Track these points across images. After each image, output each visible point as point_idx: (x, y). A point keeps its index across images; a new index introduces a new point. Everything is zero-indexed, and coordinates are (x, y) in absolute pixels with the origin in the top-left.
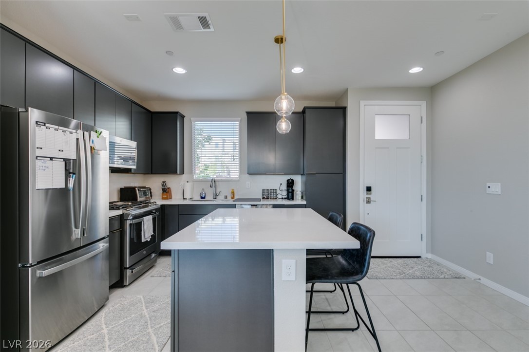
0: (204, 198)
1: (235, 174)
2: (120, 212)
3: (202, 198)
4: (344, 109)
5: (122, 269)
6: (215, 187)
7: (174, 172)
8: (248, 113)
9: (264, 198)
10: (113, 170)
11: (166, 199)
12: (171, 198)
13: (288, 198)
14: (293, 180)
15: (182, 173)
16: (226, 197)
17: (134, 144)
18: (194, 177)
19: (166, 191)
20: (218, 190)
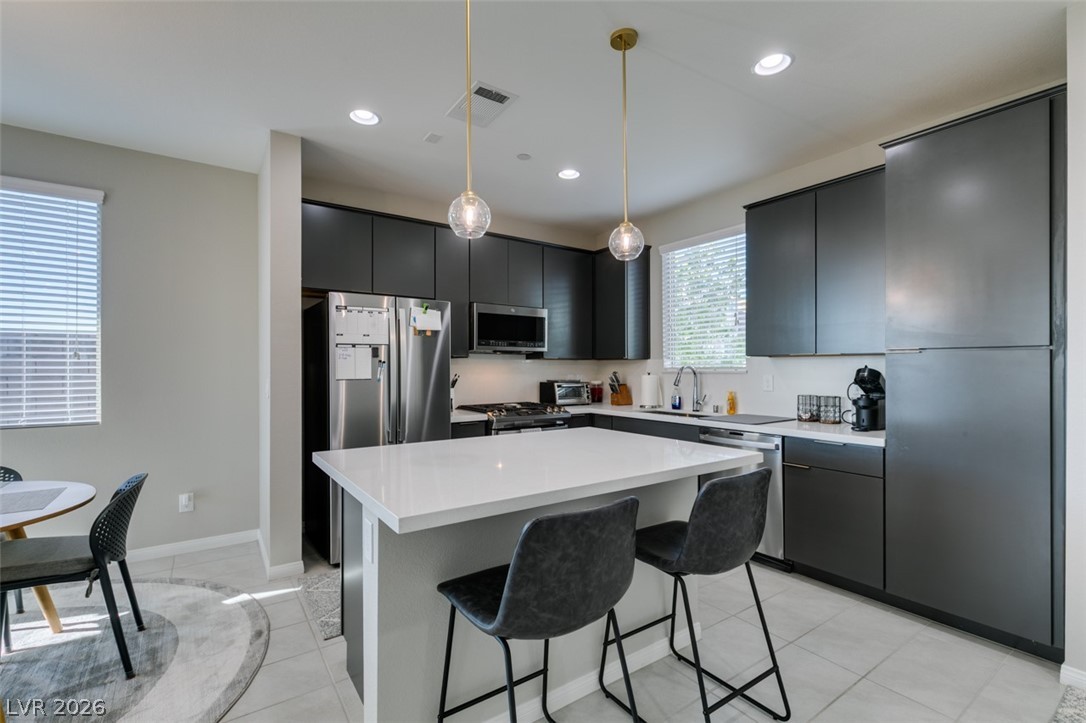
0: (679, 407)
2: (483, 417)
3: (674, 407)
6: (699, 386)
7: (618, 354)
8: (749, 208)
9: (800, 419)
12: (628, 401)
13: (858, 427)
14: (875, 375)
15: (645, 353)
16: (716, 409)
18: (667, 364)
19: (622, 392)
20: (705, 392)
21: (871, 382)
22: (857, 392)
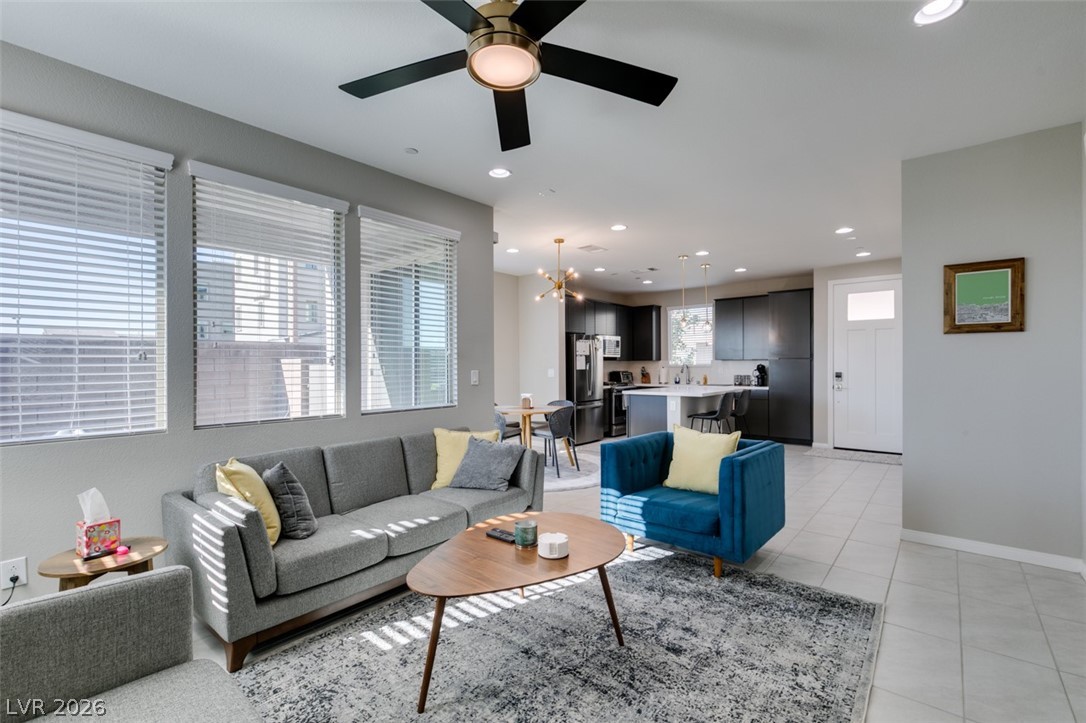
1: (706, 358)
2: (609, 387)
3: (676, 383)
4: (811, 291)
5: (611, 425)
6: (689, 373)
7: (650, 359)
8: (717, 300)
9: (734, 384)
10: (605, 359)
11: (645, 383)
12: (649, 383)
13: (759, 385)
14: (763, 367)
15: (659, 358)
16: (698, 383)
17: (619, 338)
18: (671, 363)
19: (645, 376)
20: (691, 376)
21: (761, 369)
22: (757, 373)
